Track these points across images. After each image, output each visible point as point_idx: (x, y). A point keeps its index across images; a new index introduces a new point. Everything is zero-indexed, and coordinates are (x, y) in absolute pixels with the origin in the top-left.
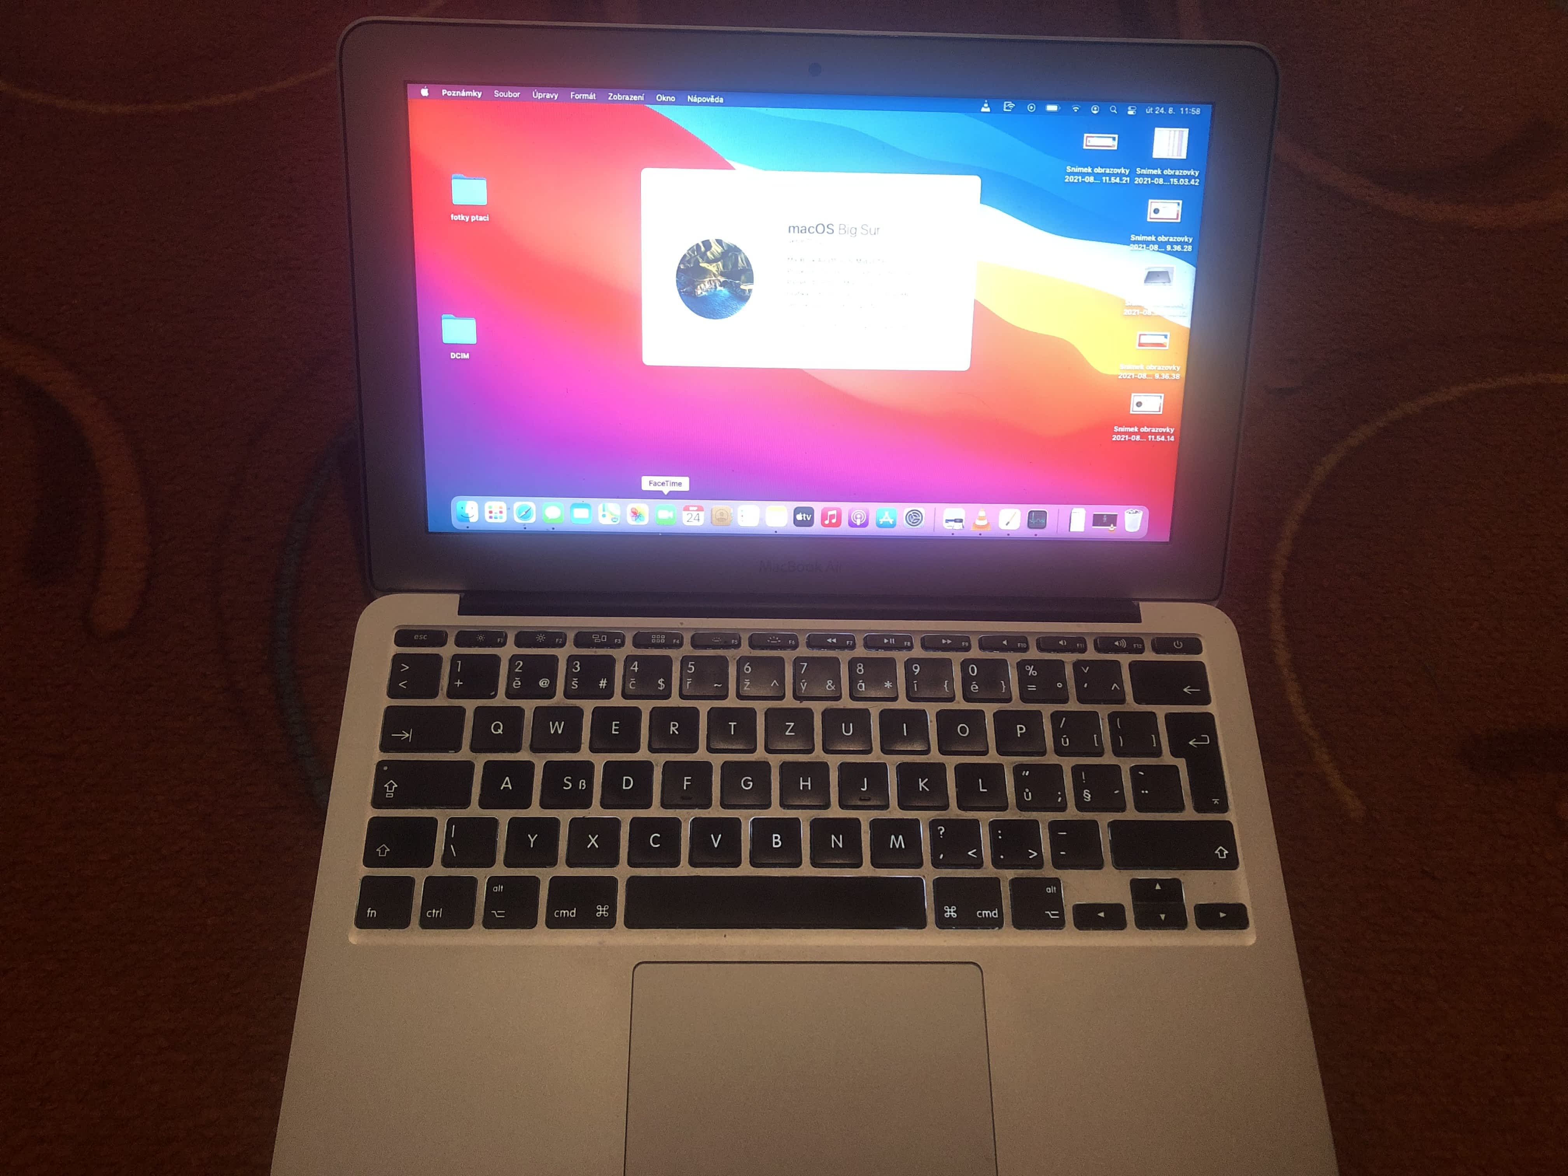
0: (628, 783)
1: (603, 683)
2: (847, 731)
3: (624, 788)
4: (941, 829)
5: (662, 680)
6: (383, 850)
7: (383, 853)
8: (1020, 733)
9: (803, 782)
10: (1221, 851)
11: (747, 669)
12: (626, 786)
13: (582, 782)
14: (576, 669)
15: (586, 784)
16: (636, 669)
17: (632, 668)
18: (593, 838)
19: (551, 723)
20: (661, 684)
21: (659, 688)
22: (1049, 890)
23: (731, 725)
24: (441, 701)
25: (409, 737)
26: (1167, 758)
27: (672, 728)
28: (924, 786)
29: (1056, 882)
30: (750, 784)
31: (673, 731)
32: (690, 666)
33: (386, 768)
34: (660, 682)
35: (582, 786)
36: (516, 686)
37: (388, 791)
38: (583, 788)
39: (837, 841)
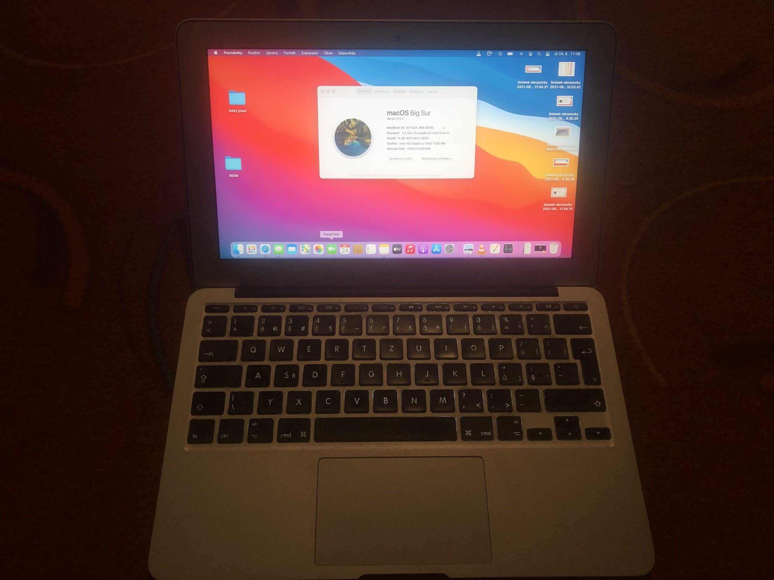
0: (315, 375)
1: (303, 328)
2: (419, 349)
3: (313, 377)
4: (464, 394)
5: (331, 326)
6: (200, 407)
7: (200, 409)
8: (501, 349)
9: (398, 373)
10: (598, 403)
11: (371, 321)
12: (314, 376)
13: (294, 375)
14: (291, 322)
15: (295, 375)
16: (319, 321)
17: (317, 321)
18: (299, 400)
19: (279, 347)
20: (331, 328)
21: (329, 330)
22: (516, 422)
23: (363, 347)
24: (227, 337)
25: (212, 355)
26: (571, 360)
27: (336, 349)
28: (456, 375)
29: (519, 418)
30: (373, 375)
31: (336, 350)
32: (344, 320)
33: (201, 369)
34: (330, 327)
35: (294, 376)
36: (262, 330)
37: (202, 380)
38: (294, 377)
39: (414, 400)
